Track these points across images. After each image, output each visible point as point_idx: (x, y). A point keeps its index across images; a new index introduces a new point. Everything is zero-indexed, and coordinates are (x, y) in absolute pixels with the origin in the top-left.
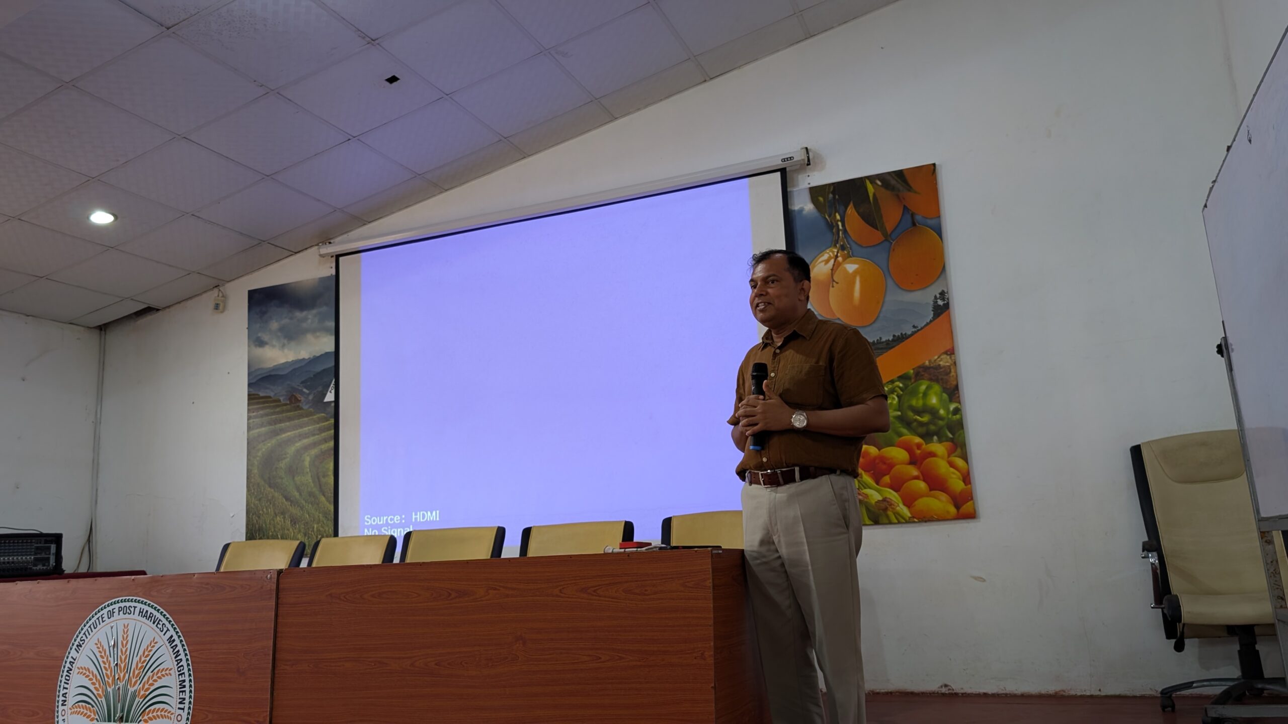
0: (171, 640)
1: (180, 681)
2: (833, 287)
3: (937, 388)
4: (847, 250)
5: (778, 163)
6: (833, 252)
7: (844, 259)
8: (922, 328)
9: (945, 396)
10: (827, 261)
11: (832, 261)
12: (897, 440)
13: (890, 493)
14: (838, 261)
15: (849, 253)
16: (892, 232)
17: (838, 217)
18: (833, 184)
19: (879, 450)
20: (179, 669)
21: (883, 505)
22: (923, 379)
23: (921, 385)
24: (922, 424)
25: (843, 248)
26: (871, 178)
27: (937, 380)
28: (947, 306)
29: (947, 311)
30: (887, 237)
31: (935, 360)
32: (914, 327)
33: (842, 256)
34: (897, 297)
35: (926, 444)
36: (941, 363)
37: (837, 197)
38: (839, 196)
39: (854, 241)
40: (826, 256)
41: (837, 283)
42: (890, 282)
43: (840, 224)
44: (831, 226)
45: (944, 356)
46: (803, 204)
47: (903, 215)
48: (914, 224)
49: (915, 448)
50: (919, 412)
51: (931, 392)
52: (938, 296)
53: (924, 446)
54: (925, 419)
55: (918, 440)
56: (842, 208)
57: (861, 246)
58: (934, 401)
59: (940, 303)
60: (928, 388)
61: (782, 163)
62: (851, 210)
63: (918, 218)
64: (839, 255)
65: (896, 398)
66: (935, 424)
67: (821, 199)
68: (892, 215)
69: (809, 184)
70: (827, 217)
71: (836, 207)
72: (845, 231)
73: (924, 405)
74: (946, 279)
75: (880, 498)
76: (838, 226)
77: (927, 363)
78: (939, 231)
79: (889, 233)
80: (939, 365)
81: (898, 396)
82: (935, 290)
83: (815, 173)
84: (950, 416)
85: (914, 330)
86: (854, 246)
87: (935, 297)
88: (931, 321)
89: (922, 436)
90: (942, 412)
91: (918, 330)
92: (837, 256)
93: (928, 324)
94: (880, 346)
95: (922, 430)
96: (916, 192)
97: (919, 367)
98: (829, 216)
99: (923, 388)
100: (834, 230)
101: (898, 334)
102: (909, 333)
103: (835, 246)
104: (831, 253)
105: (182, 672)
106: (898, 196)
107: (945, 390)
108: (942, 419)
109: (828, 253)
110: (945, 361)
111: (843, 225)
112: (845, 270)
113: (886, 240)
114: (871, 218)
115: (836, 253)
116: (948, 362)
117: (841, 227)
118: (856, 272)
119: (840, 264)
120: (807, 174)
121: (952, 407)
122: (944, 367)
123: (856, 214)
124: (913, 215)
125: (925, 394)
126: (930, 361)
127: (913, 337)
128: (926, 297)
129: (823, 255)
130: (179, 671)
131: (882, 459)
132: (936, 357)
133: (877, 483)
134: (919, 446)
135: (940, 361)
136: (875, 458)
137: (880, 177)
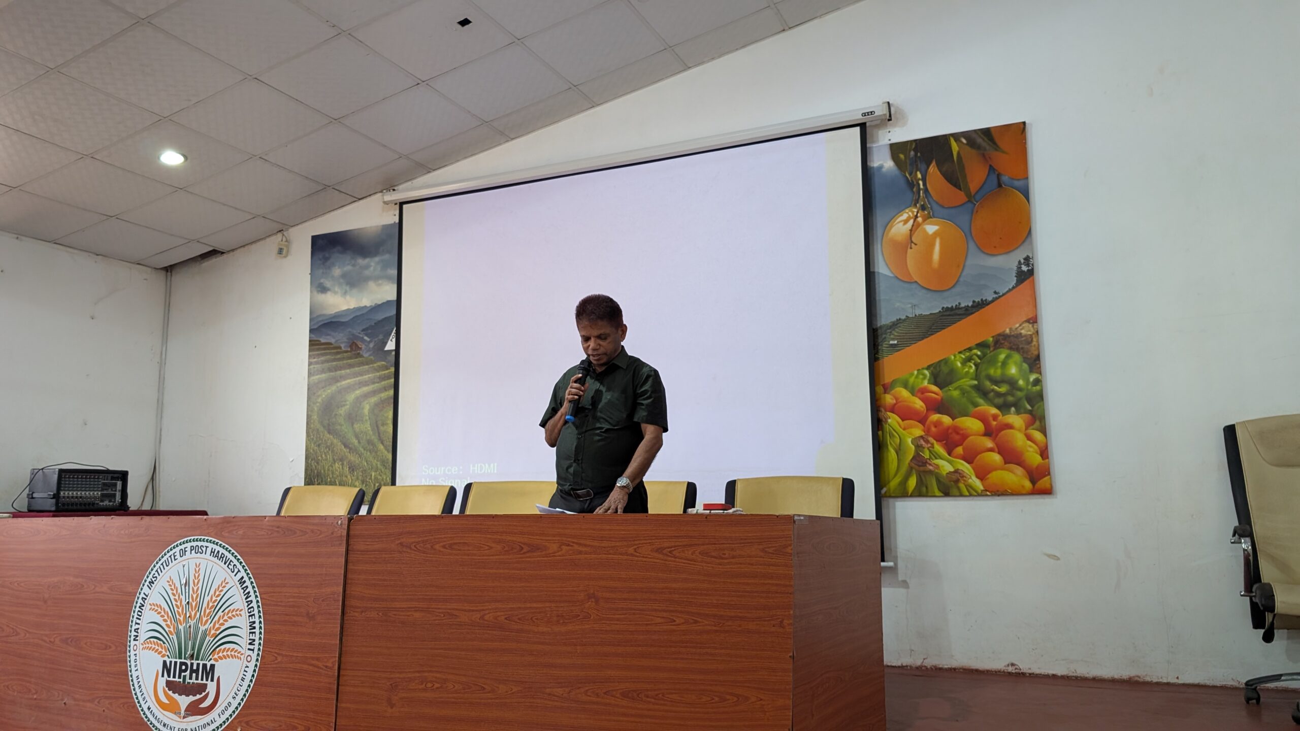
0: (241, 581)
1: (250, 623)
2: (911, 248)
3: (1017, 357)
4: (928, 210)
5: (858, 117)
6: (913, 212)
7: (924, 220)
8: (1004, 295)
9: (1025, 366)
10: (906, 222)
11: (911, 222)
12: (972, 409)
13: (963, 465)
14: (918, 222)
15: (929, 213)
16: (977, 192)
17: (919, 176)
18: (915, 141)
19: (953, 419)
20: (249, 611)
21: (954, 477)
22: (1004, 348)
23: (1000, 354)
24: (999, 395)
25: (923, 208)
26: (956, 136)
27: (1017, 349)
28: (1031, 273)
29: (1031, 279)
30: (970, 198)
31: (1016, 329)
32: (995, 293)
33: (922, 216)
34: (978, 262)
35: (1003, 416)
36: (1023, 332)
37: (919, 154)
38: (921, 154)
39: (934, 201)
40: (905, 216)
41: (916, 244)
42: (972, 246)
43: (921, 182)
44: (912, 185)
45: (1026, 325)
46: (883, 161)
47: (988, 175)
48: (1000, 185)
49: (991, 419)
50: (996, 382)
51: (1010, 361)
52: (1022, 261)
53: (1000, 417)
54: (1003, 389)
55: (994, 411)
56: (923, 166)
57: (943, 207)
58: (1013, 370)
59: (1024, 268)
60: (1008, 357)
61: (862, 117)
62: (933, 169)
63: (1005, 179)
64: (919, 215)
65: (974, 367)
66: (1013, 395)
67: (902, 156)
68: (976, 175)
69: (890, 140)
70: (907, 175)
71: (917, 165)
72: (926, 190)
73: (1003, 374)
74: (1031, 243)
75: (952, 470)
76: (919, 185)
77: (1008, 331)
78: (1026, 193)
79: (973, 194)
80: (1021, 334)
81: (976, 365)
82: (1019, 255)
83: (896, 129)
84: (1030, 387)
85: (995, 296)
86: (935, 206)
87: (1020, 262)
88: (1013, 288)
89: (999, 407)
90: (1021, 382)
91: (1000, 297)
92: (916, 217)
93: (1010, 290)
94: (957, 312)
95: (999, 401)
96: (1003, 152)
97: (999, 335)
98: (910, 174)
99: (1002, 357)
100: (915, 189)
101: (978, 300)
102: (990, 299)
103: (915, 205)
104: (910, 213)
105: (252, 613)
106: (984, 156)
107: (1025, 360)
108: (1020, 389)
109: (907, 213)
110: (1027, 330)
111: (925, 184)
112: (925, 231)
113: (969, 201)
114: (955, 178)
115: (915, 213)
116: (1030, 331)
117: (921, 186)
118: (936, 234)
119: (919, 225)
120: (888, 130)
121: (1032, 377)
122: (1025, 336)
123: (939, 173)
124: (999, 176)
125: (1004, 364)
126: (1011, 329)
127: (993, 304)
128: (1010, 262)
129: (902, 215)
130: (249, 613)
131: (956, 430)
132: (1017, 325)
133: (949, 454)
134: (995, 417)
135: (1021, 329)
136: (948, 428)
137: (965, 134)
